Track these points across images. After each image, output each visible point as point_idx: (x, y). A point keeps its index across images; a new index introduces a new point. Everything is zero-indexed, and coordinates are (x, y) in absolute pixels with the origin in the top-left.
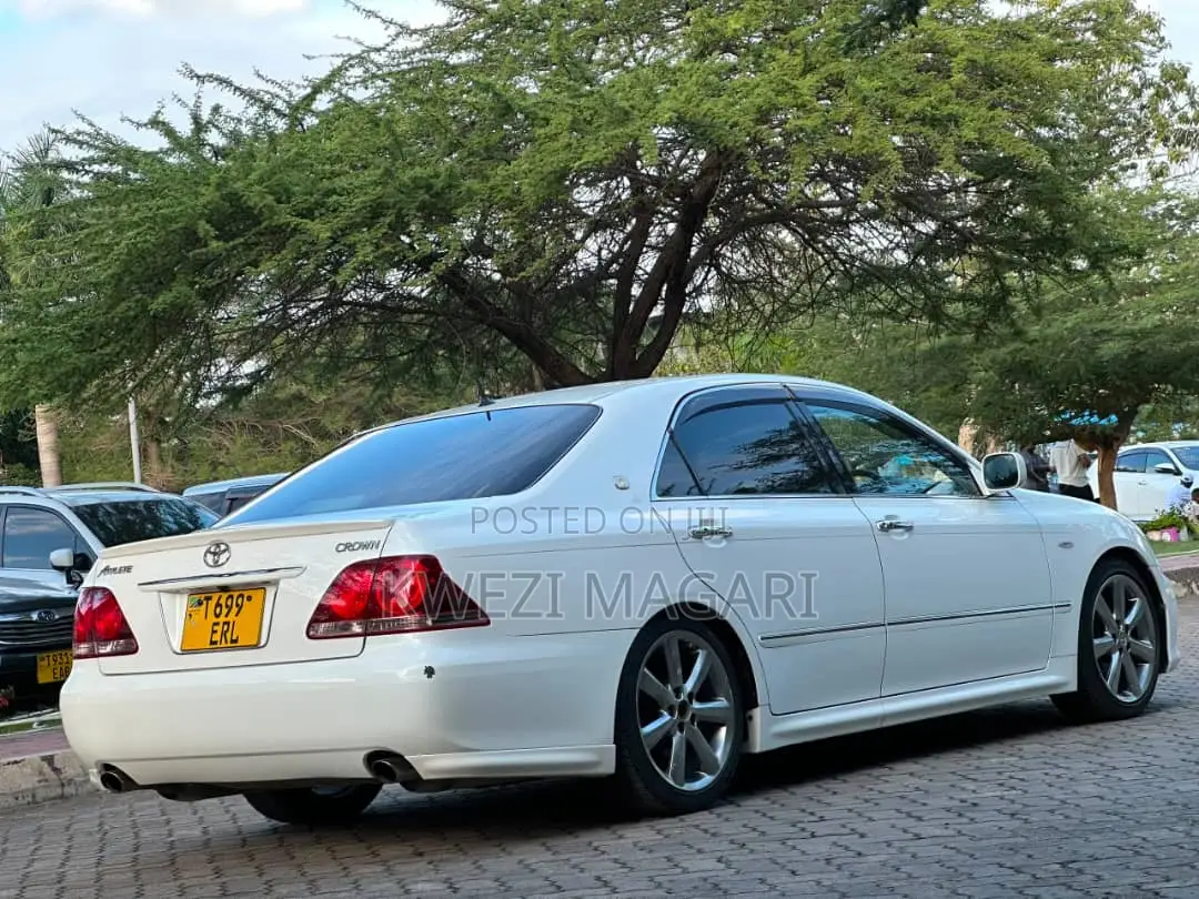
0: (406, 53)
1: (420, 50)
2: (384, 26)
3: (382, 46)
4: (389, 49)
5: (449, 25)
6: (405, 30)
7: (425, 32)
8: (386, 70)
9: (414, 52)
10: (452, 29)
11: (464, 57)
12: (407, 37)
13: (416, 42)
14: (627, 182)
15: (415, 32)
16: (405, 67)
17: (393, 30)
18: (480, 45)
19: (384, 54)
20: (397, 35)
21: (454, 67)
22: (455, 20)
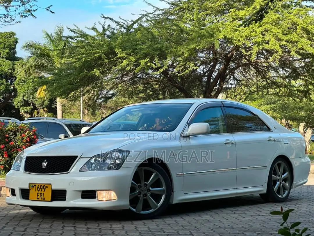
0: (158, 15)
1: (161, 15)
2: (153, 8)
3: (152, 13)
4: (154, 14)
5: (169, 9)
6: (158, 9)
7: (163, 10)
8: (152, 19)
9: (160, 15)
10: (170, 10)
11: (173, 17)
12: (158, 11)
13: (160, 12)
14: (211, 52)
15: (161, 10)
16: (157, 18)
17: (155, 9)
18: (177, 14)
19: (152, 15)
20: (156, 10)
21: (170, 19)
22: (171, 8)
